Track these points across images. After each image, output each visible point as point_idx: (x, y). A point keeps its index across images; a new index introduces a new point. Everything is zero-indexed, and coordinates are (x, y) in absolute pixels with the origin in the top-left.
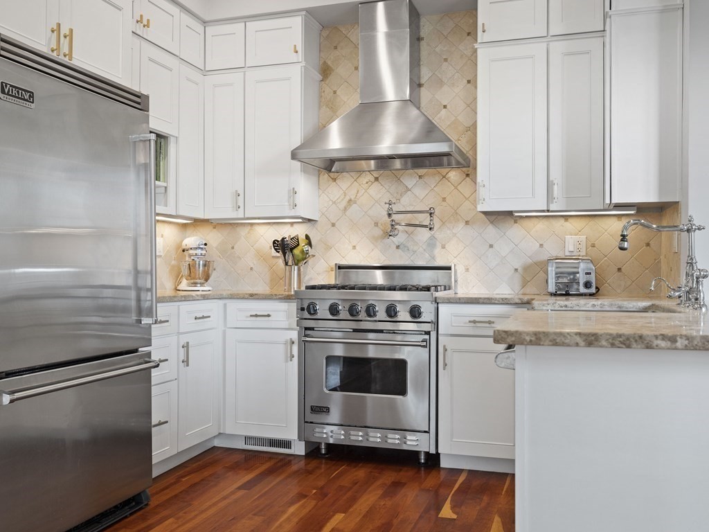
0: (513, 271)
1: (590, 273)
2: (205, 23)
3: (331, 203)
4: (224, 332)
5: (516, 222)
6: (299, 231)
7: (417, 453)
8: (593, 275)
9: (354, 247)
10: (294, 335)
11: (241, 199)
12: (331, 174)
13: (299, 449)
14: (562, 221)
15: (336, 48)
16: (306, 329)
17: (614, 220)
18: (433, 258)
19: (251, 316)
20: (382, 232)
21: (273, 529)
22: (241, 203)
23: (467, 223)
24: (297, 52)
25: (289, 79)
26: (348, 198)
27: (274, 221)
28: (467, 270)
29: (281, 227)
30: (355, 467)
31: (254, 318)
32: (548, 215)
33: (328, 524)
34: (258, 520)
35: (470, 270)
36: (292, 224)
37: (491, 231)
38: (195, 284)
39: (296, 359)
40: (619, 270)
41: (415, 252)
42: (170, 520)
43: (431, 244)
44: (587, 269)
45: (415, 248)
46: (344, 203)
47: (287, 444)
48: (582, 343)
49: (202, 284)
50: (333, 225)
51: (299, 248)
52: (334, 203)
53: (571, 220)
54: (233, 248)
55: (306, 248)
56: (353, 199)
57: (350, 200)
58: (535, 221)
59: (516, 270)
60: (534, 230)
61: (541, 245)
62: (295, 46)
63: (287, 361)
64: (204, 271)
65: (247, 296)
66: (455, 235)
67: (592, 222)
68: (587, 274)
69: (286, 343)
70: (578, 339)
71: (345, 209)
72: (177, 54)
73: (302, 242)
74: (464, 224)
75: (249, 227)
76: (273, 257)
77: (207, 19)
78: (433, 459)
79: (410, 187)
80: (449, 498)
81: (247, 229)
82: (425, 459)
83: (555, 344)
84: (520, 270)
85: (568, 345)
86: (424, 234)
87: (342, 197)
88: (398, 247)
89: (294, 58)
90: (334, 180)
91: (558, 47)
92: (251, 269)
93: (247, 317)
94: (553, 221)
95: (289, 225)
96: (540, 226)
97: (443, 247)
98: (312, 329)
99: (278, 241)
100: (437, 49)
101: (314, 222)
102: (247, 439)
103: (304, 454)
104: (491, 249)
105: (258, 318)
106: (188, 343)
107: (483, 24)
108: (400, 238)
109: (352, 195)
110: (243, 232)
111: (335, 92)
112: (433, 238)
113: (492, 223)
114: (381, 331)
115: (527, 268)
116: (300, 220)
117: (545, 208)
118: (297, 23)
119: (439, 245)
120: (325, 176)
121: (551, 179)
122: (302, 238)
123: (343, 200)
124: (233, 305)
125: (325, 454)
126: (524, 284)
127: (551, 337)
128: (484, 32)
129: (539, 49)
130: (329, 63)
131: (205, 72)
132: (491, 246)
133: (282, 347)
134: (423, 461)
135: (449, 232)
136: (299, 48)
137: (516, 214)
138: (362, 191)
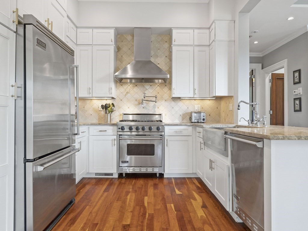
0: (179, 115)
2: (77, 27)
3: (120, 93)
4: (88, 137)
5: (180, 101)
6: (109, 102)
7: (156, 174)
8: (205, 116)
9: (129, 108)
10: (115, 137)
11: (91, 90)
12: (121, 83)
13: (116, 176)
14: (194, 100)
15: (122, 41)
16: (120, 135)
17: (208, 101)
18: (155, 111)
19: (99, 131)
20: (138, 103)
21: (127, 205)
22: (91, 92)
23: (166, 100)
24: (112, 41)
25: (109, 50)
26: (126, 91)
27: (100, 98)
28: (166, 115)
29: (102, 100)
30: (138, 180)
31: (100, 132)
32: (190, 99)
33: (145, 201)
34: (120, 203)
36: (106, 99)
37: (173, 103)
39: (116, 145)
40: (210, 115)
41: (149, 109)
42: (88, 207)
43: (154, 107)
44: (204, 115)
45: (149, 108)
46: (125, 93)
47: (112, 174)
48: (297, 139)
50: (121, 100)
51: (111, 107)
52: (122, 93)
53: (196, 100)
54: (84, 107)
55: (113, 108)
56: (128, 92)
57: (127, 92)
58: (186, 100)
59: (180, 115)
61: (188, 108)
62: (112, 39)
63: (112, 146)
65: (98, 124)
66: (162, 104)
67: (202, 101)
68: (203, 116)
69: (112, 140)
70: (296, 138)
71: (126, 95)
72: (69, 37)
73: (111, 106)
75: (90, 100)
76: (99, 111)
78: (162, 175)
79: (147, 89)
80: (175, 188)
81: (90, 101)
82: (159, 176)
83: (289, 139)
84: (182, 115)
85: (293, 140)
86: (152, 104)
87: (125, 91)
88: (143, 108)
89: (111, 43)
90: (122, 85)
91: (197, 49)
92: (91, 115)
93: (97, 131)
94: (191, 100)
95: (105, 100)
96: (188, 102)
97: (158, 108)
98: (121, 135)
99: (103, 105)
100: (156, 46)
101: (114, 99)
102: (96, 174)
103: (117, 177)
105: (102, 132)
106: (81, 142)
107: (175, 39)
108: (145, 105)
109: (128, 90)
110: (88, 102)
111: (122, 56)
112: (155, 105)
113: (173, 101)
114: (145, 135)
115: (184, 115)
116: (111, 98)
117: (193, 97)
118: (112, 32)
119: (157, 107)
121: (195, 88)
122: (111, 104)
123: (124, 92)
124: (92, 128)
125: (125, 177)
126: (183, 119)
127: (288, 137)
128: (175, 41)
129: (191, 49)
130: (120, 46)
132: (173, 108)
133: (111, 142)
134: (158, 176)
135: (160, 103)
137: (182, 98)
138: (131, 89)
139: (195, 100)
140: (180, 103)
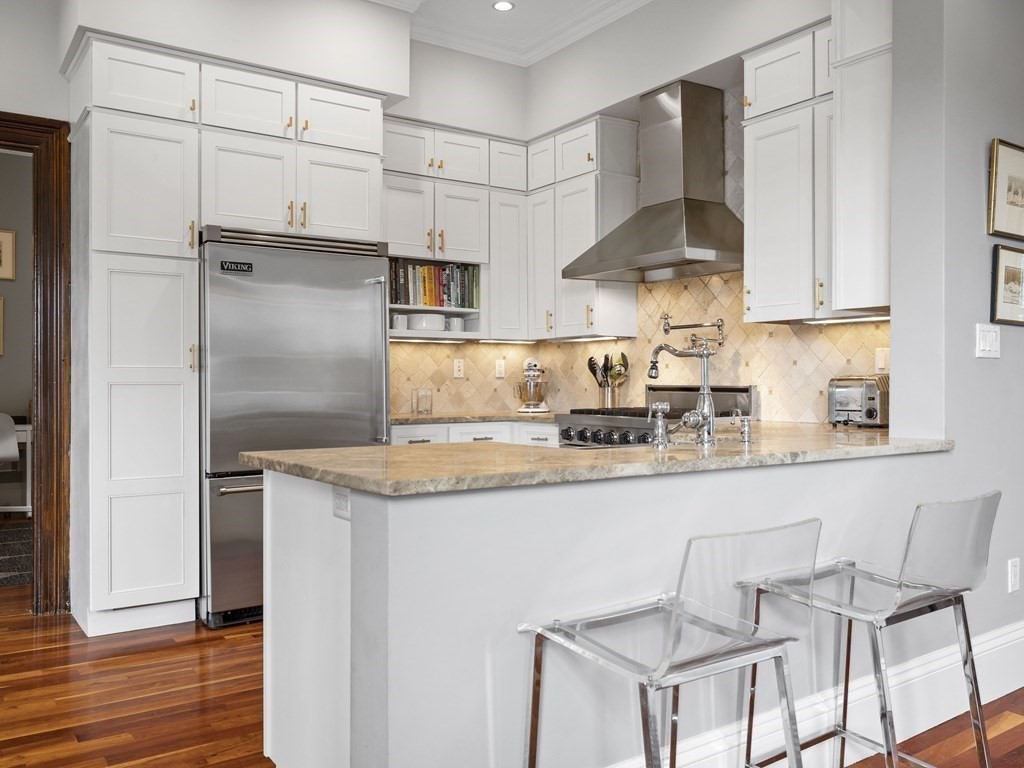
0: (818, 394)
1: (873, 399)
2: (527, 144)
3: (647, 317)
5: (821, 332)
6: (615, 352)
9: (667, 366)
12: (646, 286)
14: (872, 328)
18: (738, 378)
24: (591, 160)
25: (586, 189)
26: (660, 311)
28: (771, 392)
35: (773, 392)
38: (528, 406)
43: (736, 361)
46: (657, 317)
49: (536, 406)
50: (649, 341)
59: (821, 392)
60: (840, 341)
61: (849, 361)
62: (589, 153)
64: (535, 392)
66: (758, 350)
74: (767, 336)
77: (526, 139)
79: (716, 294)
84: (824, 392)
86: (729, 348)
89: (589, 167)
90: (650, 291)
94: (861, 329)
96: (848, 335)
97: (747, 365)
101: (632, 340)
104: (794, 367)
113: (795, 334)
118: (592, 129)
119: (743, 363)
120: (642, 287)
128: (749, 105)
131: (527, 193)
132: (795, 363)
135: (752, 346)
136: (593, 156)
137: (808, 323)
138: (673, 303)
139: (877, 327)
140: (821, 345)
